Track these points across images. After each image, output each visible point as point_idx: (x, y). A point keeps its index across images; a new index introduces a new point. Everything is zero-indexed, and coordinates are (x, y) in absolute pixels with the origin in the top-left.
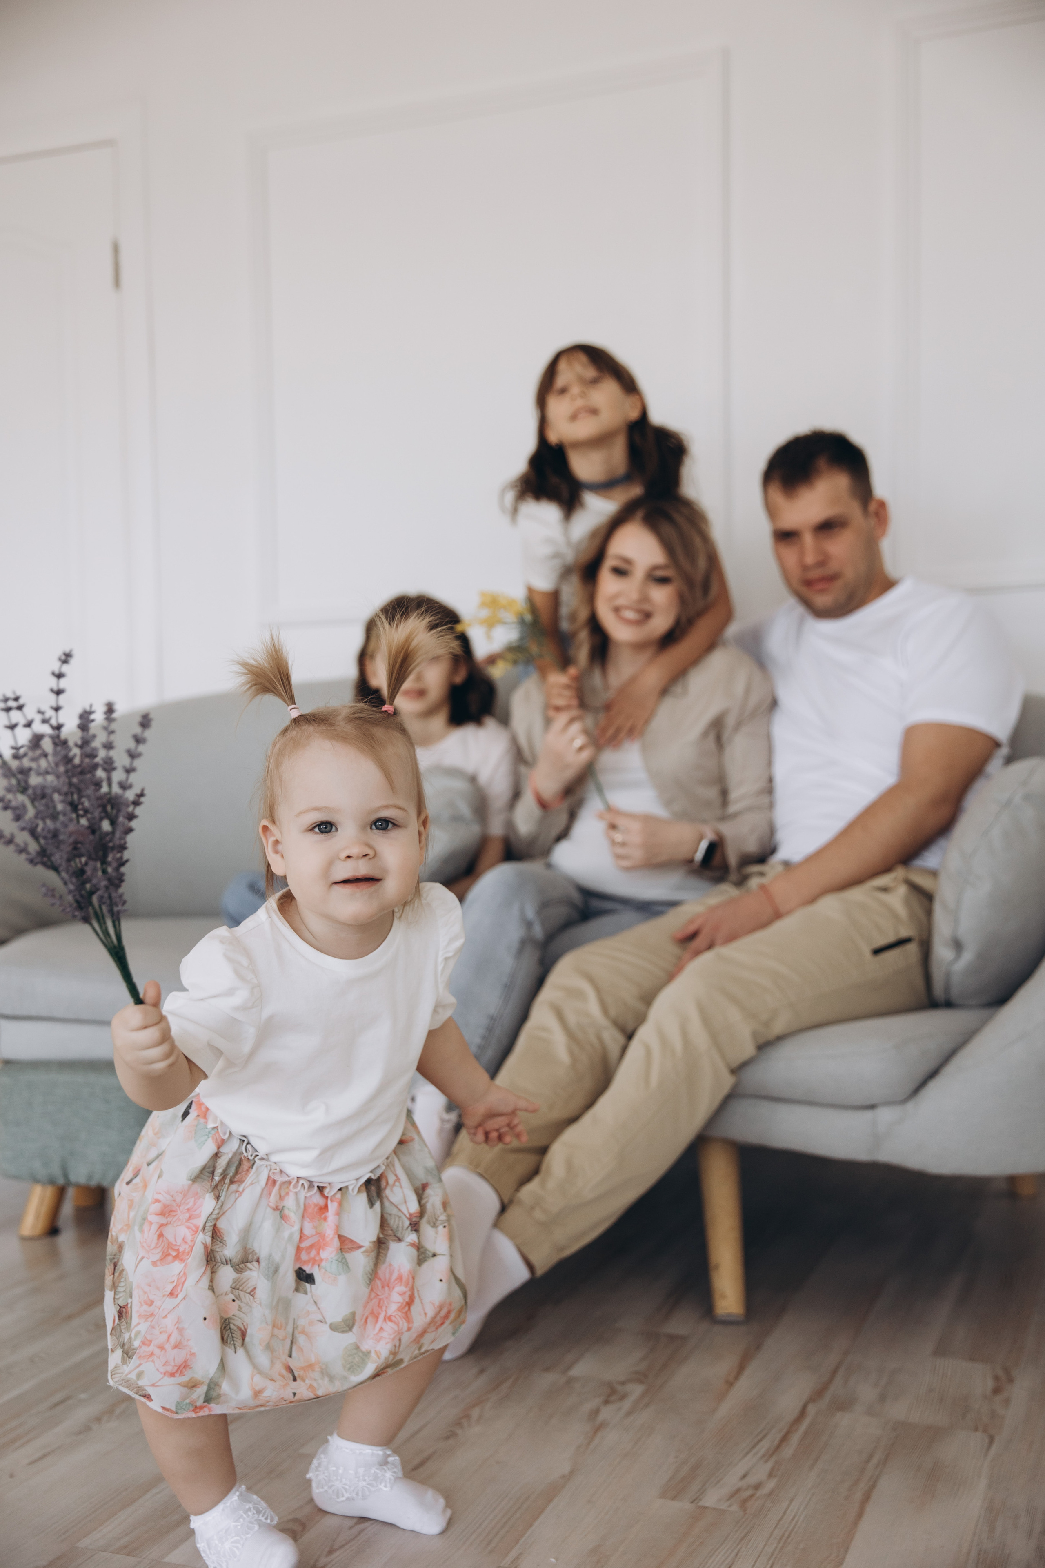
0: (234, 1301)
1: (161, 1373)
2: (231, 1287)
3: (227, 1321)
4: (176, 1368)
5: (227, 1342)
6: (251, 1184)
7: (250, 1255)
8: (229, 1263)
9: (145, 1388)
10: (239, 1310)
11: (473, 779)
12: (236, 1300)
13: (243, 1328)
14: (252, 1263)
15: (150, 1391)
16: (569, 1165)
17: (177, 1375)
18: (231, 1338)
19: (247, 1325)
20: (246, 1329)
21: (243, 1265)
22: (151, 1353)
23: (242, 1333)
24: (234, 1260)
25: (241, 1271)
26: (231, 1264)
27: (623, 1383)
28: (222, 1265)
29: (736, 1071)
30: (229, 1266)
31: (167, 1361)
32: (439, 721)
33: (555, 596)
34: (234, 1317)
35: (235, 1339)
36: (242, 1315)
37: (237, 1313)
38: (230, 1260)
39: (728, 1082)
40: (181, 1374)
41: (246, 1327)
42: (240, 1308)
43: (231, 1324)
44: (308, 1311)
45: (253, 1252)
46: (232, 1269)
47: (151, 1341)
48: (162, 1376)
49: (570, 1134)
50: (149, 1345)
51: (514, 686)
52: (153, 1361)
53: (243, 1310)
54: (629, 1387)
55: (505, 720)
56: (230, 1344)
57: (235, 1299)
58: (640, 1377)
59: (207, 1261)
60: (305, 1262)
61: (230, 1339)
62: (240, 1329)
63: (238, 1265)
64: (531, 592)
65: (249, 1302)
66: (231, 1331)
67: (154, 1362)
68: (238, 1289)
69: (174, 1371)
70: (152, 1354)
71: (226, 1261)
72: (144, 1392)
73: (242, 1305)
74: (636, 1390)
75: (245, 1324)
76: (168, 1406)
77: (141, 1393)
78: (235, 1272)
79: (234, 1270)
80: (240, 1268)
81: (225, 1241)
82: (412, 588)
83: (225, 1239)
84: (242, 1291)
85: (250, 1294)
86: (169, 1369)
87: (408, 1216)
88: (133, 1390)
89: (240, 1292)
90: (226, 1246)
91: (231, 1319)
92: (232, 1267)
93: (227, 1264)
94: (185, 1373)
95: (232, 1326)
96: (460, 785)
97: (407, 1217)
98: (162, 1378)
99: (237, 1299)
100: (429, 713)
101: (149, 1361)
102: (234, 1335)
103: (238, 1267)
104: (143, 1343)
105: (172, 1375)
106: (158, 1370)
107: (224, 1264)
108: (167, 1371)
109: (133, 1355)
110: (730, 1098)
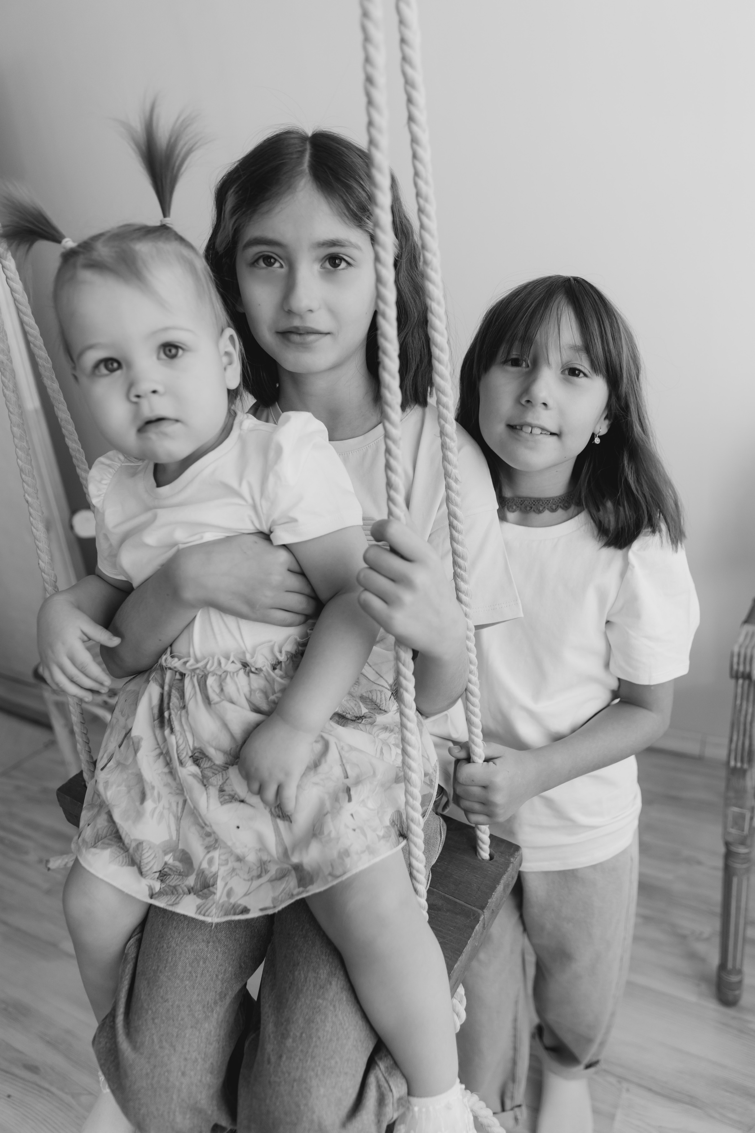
1: (249, 880)
4: (260, 869)
9: (239, 902)
15: (244, 902)
17: (263, 874)
22: (232, 869)
31: (249, 868)
40: (267, 872)
47: (227, 860)
48: (250, 883)
50: (228, 864)
52: (237, 874)
59: (205, 786)
67: (239, 875)
69: (259, 873)
70: (234, 870)
72: (240, 908)
77: (238, 911)
86: (255, 873)
87: (389, 688)
88: (229, 913)
94: (269, 869)
97: (388, 690)
101: (233, 877)
104: (222, 865)
105: (259, 876)
108: (253, 876)
109: (217, 881)
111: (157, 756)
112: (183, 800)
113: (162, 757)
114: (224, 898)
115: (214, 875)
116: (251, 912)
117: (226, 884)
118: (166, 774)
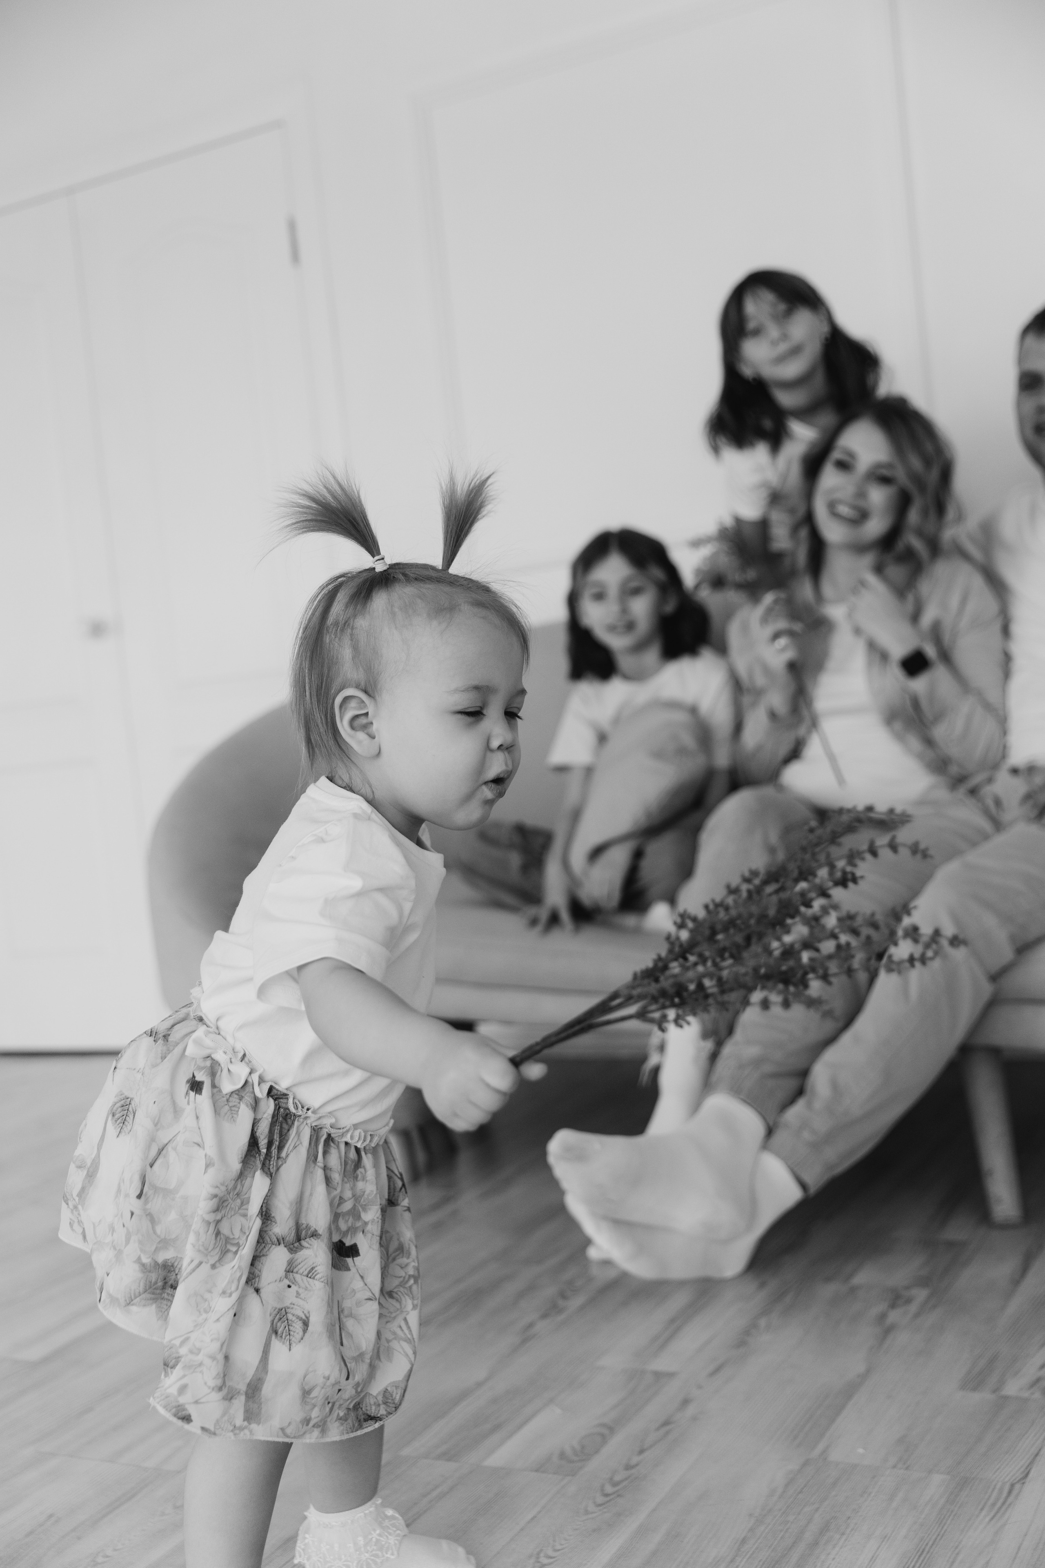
0: (289, 1286)
1: (209, 1387)
2: (285, 1271)
3: (283, 1311)
5: (281, 1337)
6: (295, 1147)
7: (304, 1231)
8: (282, 1242)
9: (187, 1406)
10: (297, 1297)
11: (693, 710)
12: (293, 1286)
13: (304, 1317)
14: (306, 1240)
15: (191, 1409)
16: (835, 1086)
18: (288, 1331)
19: (309, 1312)
20: (308, 1318)
21: (298, 1243)
23: (304, 1323)
24: (287, 1238)
25: (295, 1251)
26: (284, 1243)
27: (907, 1288)
28: (274, 1246)
29: (994, 978)
30: (282, 1245)
32: (652, 655)
33: (763, 525)
34: (292, 1306)
35: (292, 1333)
36: (301, 1302)
37: (295, 1300)
38: (283, 1239)
39: (987, 989)
41: (308, 1315)
42: (298, 1294)
43: (288, 1315)
44: (354, 1290)
45: (306, 1227)
46: (286, 1249)
47: (199, 1350)
49: (831, 1055)
50: (198, 1354)
51: (729, 614)
52: (201, 1372)
53: (302, 1296)
54: (914, 1292)
55: (722, 649)
56: (285, 1339)
57: (291, 1284)
58: (923, 1282)
60: (346, 1233)
61: (286, 1332)
62: (301, 1319)
63: (293, 1244)
64: (738, 521)
65: (308, 1286)
66: (288, 1322)
67: (203, 1374)
68: (292, 1272)
70: (201, 1364)
71: (278, 1241)
72: (184, 1413)
73: (301, 1291)
74: (920, 1294)
75: (305, 1312)
76: (207, 1426)
77: (180, 1414)
78: (289, 1252)
79: (288, 1249)
80: (294, 1247)
81: (274, 1217)
82: (614, 522)
83: (273, 1215)
84: (297, 1273)
85: (307, 1276)
88: (170, 1411)
89: (295, 1275)
90: (276, 1223)
91: (288, 1308)
92: (285, 1247)
93: (279, 1244)
95: (290, 1316)
96: (681, 717)
98: (209, 1393)
99: (293, 1283)
100: (639, 647)
101: (197, 1372)
102: (291, 1328)
103: (292, 1246)
104: (191, 1352)
105: (220, 1389)
106: (206, 1383)
107: (276, 1245)
108: (216, 1385)
110: (993, 1004)
111: (212, 1195)
112: (200, 1262)
113: (215, 1200)
114: (173, 1390)
115: (179, 1357)
116: (191, 1424)
117: (184, 1376)
118: (204, 1220)
